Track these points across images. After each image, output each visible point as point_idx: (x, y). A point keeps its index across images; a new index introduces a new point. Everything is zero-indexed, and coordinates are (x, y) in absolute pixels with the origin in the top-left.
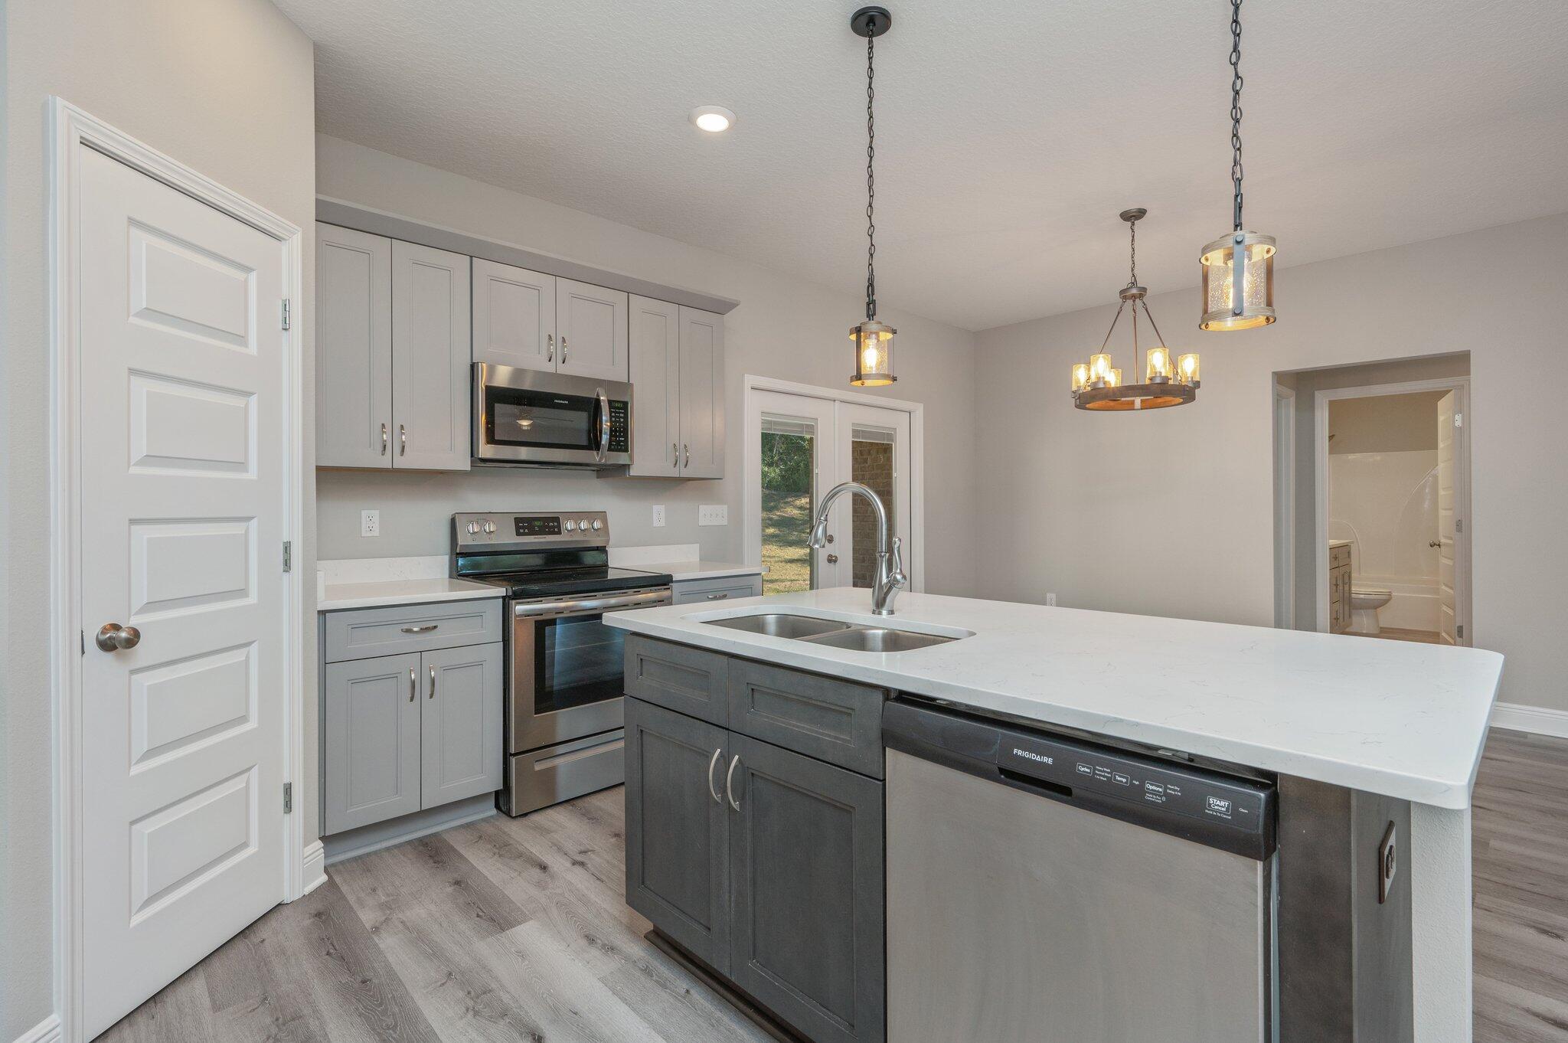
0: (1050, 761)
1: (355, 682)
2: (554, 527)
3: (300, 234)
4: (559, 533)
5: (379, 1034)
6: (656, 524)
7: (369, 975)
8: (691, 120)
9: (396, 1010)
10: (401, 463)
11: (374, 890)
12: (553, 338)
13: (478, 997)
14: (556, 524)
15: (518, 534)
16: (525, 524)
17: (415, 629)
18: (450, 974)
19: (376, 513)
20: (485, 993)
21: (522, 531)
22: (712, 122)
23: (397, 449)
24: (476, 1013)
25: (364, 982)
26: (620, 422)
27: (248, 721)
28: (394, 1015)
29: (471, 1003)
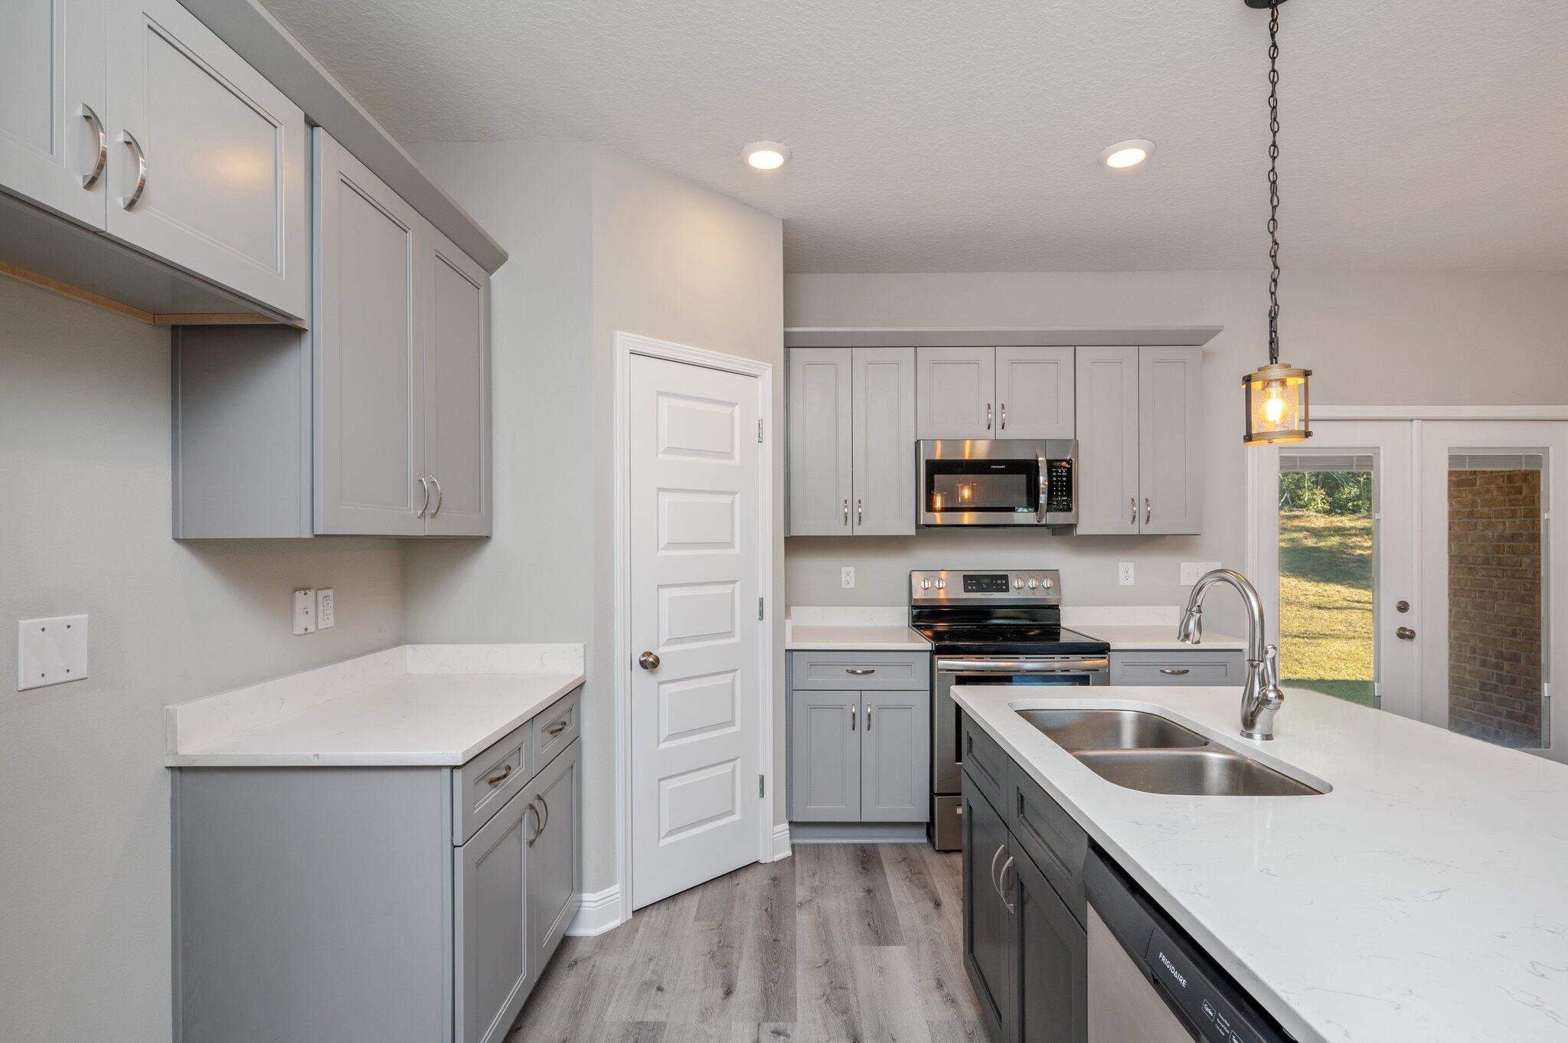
0: (1183, 982)
1: (813, 707)
2: (1002, 584)
3: (770, 369)
4: (1007, 590)
5: (765, 983)
6: (1122, 582)
7: (781, 937)
8: (1101, 163)
9: (783, 970)
10: (859, 531)
11: (814, 874)
12: (993, 407)
13: (835, 989)
14: (1004, 582)
15: (966, 590)
16: (973, 581)
17: (859, 672)
18: (827, 962)
19: (852, 569)
20: (841, 988)
21: (970, 588)
22: (1126, 157)
23: (856, 520)
24: (828, 1001)
25: (775, 940)
26: (1062, 481)
27: (734, 725)
28: (780, 973)
29: (828, 991)
